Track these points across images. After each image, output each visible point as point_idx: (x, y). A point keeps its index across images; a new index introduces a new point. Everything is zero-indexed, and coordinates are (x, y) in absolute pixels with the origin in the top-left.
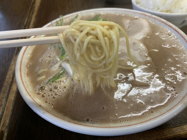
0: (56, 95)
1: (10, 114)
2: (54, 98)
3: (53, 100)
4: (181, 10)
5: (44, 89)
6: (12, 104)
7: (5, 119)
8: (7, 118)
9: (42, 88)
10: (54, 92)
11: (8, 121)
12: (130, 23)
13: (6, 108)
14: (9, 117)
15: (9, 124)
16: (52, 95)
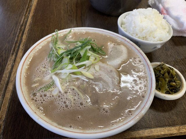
0: (44, 100)
1: (6, 110)
2: (42, 103)
3: (41, 104)
4: (153, 39)
5: (36, 95)
6: (8, 102)
7: (2, 114)
8: (4, 114)
9: (34, 95)
10: (43, 98)
11: (4, 116)
12: (113, 48)
13: (3, 105)
14: (5, 113)
15: (5, 119)
16: (41, 100)
